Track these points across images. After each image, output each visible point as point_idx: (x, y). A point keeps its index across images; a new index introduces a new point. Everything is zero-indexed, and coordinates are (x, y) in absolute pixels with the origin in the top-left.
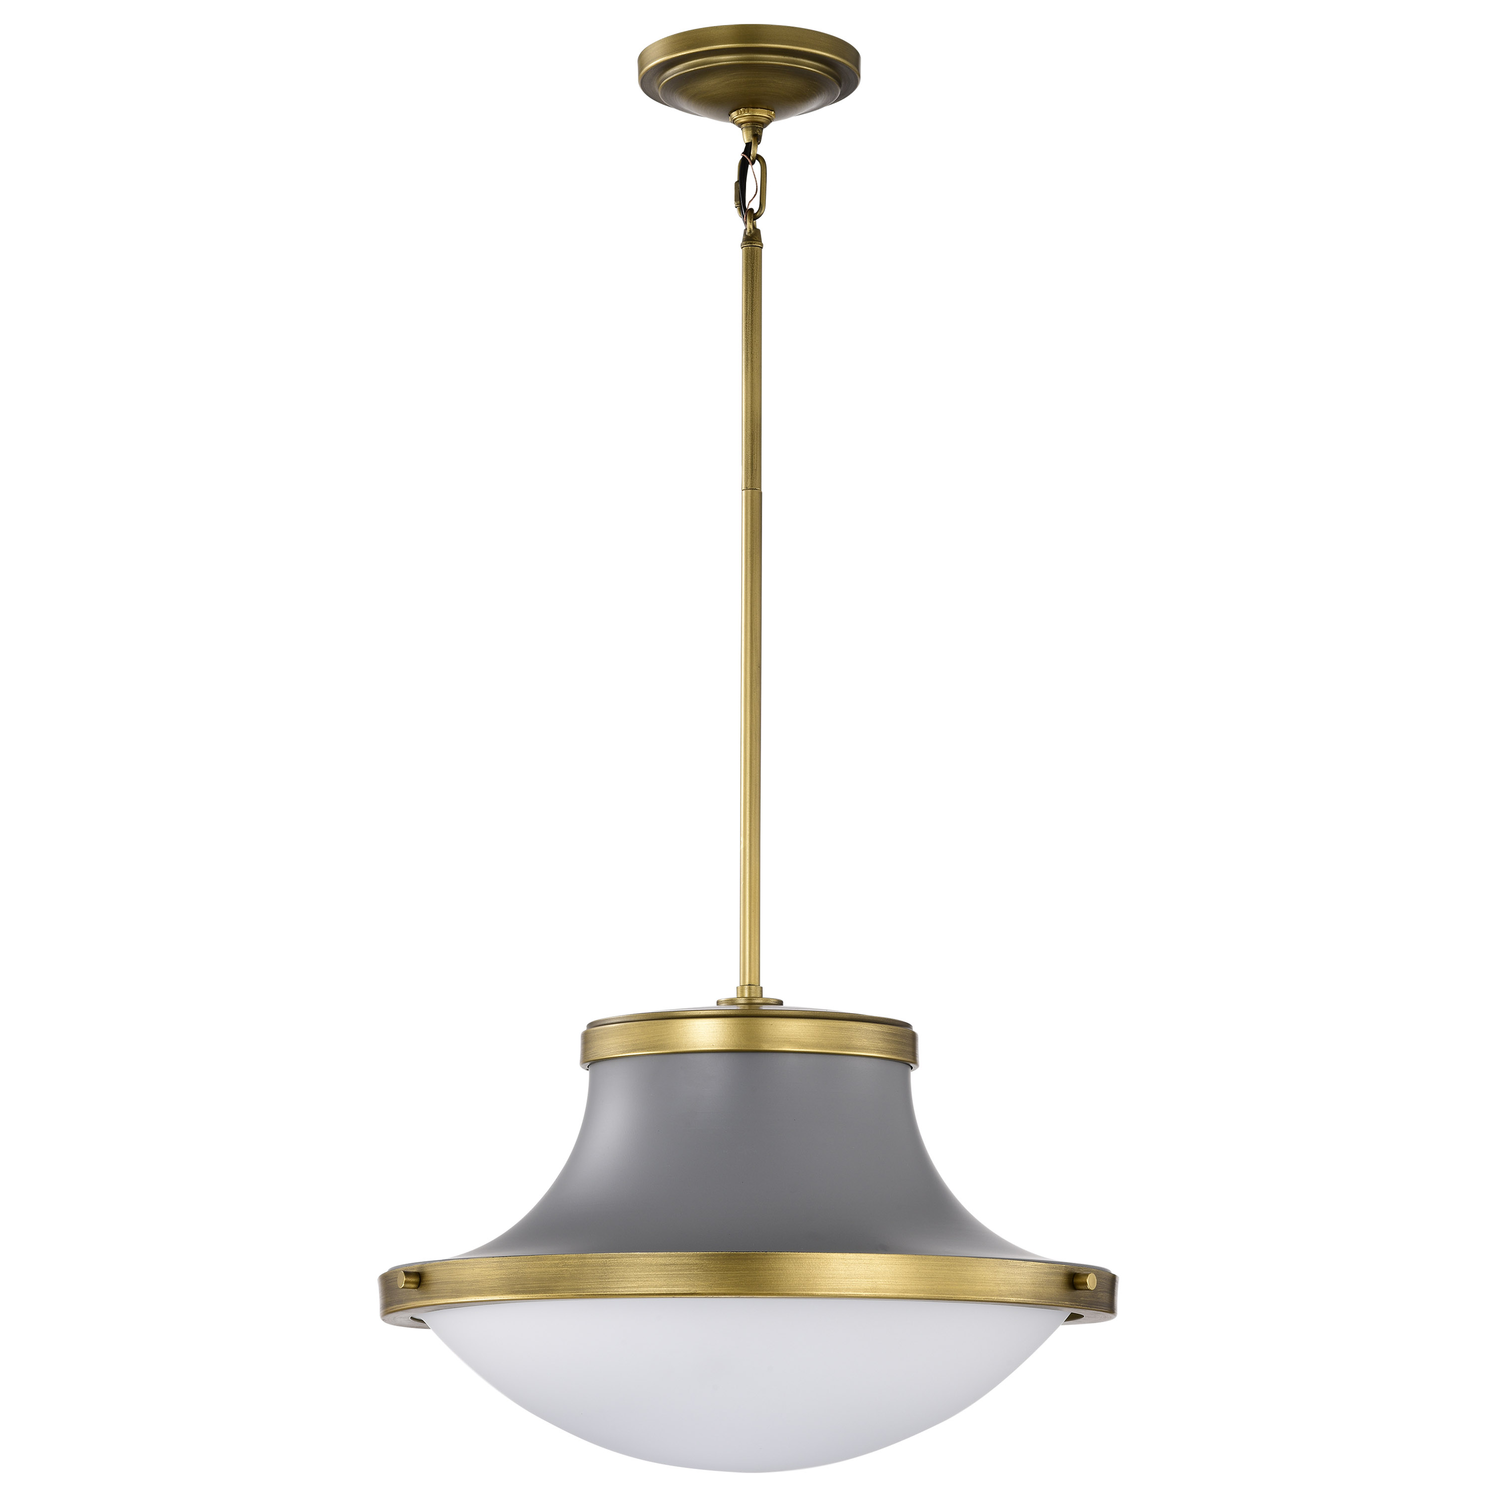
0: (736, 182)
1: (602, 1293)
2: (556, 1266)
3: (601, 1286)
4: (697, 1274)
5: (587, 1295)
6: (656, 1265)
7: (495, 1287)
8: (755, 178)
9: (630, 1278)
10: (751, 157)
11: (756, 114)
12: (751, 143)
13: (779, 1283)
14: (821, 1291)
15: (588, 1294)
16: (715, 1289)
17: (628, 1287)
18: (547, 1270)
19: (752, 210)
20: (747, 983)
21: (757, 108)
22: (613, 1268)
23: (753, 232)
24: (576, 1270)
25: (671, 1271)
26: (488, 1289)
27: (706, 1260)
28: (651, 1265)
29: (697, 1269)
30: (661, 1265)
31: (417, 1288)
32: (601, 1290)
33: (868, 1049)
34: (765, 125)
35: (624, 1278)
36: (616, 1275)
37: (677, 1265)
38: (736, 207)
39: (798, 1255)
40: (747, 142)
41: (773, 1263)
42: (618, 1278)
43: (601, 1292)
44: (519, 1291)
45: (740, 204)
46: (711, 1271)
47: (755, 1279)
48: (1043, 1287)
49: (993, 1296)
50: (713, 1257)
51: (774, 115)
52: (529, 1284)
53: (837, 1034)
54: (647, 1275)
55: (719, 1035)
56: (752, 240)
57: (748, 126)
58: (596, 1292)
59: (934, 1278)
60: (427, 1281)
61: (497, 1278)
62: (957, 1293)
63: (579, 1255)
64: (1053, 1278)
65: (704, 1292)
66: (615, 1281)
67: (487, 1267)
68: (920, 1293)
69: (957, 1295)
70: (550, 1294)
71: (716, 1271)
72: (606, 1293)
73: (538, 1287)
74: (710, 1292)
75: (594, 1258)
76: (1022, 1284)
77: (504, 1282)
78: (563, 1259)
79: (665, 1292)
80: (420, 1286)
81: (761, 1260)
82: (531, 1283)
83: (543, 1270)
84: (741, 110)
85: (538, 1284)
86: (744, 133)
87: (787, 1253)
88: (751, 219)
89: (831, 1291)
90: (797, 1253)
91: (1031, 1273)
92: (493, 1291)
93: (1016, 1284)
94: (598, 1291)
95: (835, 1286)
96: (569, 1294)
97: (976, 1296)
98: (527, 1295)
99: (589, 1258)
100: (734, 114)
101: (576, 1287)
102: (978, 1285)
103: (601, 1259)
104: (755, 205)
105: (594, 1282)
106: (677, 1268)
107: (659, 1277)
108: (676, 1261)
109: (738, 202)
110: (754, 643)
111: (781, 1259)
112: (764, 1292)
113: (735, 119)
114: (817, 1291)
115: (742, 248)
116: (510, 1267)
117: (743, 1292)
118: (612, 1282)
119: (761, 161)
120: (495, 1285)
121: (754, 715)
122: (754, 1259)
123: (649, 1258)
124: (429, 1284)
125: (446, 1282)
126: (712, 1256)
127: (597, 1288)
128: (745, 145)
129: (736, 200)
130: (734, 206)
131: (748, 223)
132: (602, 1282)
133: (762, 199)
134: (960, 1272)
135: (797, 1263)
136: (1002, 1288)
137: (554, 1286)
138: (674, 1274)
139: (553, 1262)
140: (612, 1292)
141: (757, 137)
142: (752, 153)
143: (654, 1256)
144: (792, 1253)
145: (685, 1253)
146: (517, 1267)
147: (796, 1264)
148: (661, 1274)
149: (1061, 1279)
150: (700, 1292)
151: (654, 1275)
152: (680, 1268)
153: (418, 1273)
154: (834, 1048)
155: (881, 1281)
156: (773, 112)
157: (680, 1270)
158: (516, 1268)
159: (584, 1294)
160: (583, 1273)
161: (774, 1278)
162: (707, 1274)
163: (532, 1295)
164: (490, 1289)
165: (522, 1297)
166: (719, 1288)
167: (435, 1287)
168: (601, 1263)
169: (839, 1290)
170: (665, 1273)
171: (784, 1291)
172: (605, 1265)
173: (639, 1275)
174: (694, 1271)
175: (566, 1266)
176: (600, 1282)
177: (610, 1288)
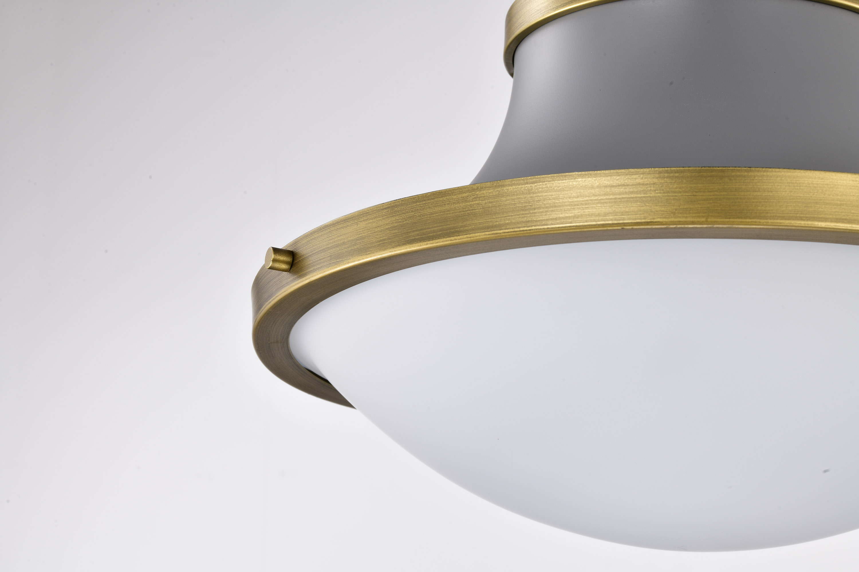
1: (525, 229)
2: (464, 199)
3: (524, 219)
4: (655, 197)
5: (505, 233)
6: (600, 187)
7: (384, 240)
9: (563, 206)
13: (768, 208)
15: (507, 231)
16: (680, 215)
17: (560, 218)
22: (540, 195)
24: (490, 202)
25: (620, 194)
26: (375, 244)
27: (667, 178)
28: (592, 187)
29: (655, 191)
30: (606, 187)
31: (290, 269)
32: (523, 225)
35: (555, 206)
36: (545, 204)
37: (628, 185)
41: (759, 182)
42: (547, 207)
43: (524, 227)
44: (415, 239)
46: (675, 192)
47: (735, 202)
50: (677, 175)
52: (429, 228)
54: (587, 200)
58: (517, 228)
60: (300, 257)
61: (387, 229)
66: (542, 212)
67: (375, 218)
71: (680, 192)
72: (530, 228)
73: (441, 230)
74: (673, 220)
75: (514, 184)
77: (396, 231)
78: (474, 189)
79: (610, 222)
80: (295, 265)
81: (743, 179)
82: (430, 226)
83: (447, 207)
85: (440, 226)
92: (382, 245)
94: (520, 226)
95: (844, 216)
96: (481, 234)
98: (426, 243)
99: (509, 185)
101: (491, 224)
103: (526, 184)
105: (515, 215)
106: (627, 190)
107: (603, 203)
108: (626, 181)
111: (771, 177)
116: (404, 212)
117: (719, 220)
118: (539, 212)
120: (384, 238)
122: (733, 176)
123: (590, 179)
124: (303, 260)
125: (323, 250)
126: (675, 173)
127: (518, 223)
132: (526, 214)
135: (793, 183)
137: (461, 227)
138: (623, 198)
139: (461, 195)
140: (539, 226)
143: (595, 176)
145: (639, 170)
147: (791, 185)
148: (607, 199)
150: (659, 220)
151: (595, 200)
152: (631, 190)
153: (292, 250)
157: (632, 193)
158: (412, 211)
159: (501, 231)
160: (499, 206)
161: (760, 202)
162: (668, 196)
163: (431, 242)
164: (379, 243)
165: (418, 246)
166: (685, 215)
167: (311, 260)
168: (525, 190)
169: (850, 221)
170: (611, 197)
171: (775, 219)
172: (529, 192)
173: (576, 201)
174: (651, 193)
175: (478, 199)
176: (523, 214)
177: (536, 221)
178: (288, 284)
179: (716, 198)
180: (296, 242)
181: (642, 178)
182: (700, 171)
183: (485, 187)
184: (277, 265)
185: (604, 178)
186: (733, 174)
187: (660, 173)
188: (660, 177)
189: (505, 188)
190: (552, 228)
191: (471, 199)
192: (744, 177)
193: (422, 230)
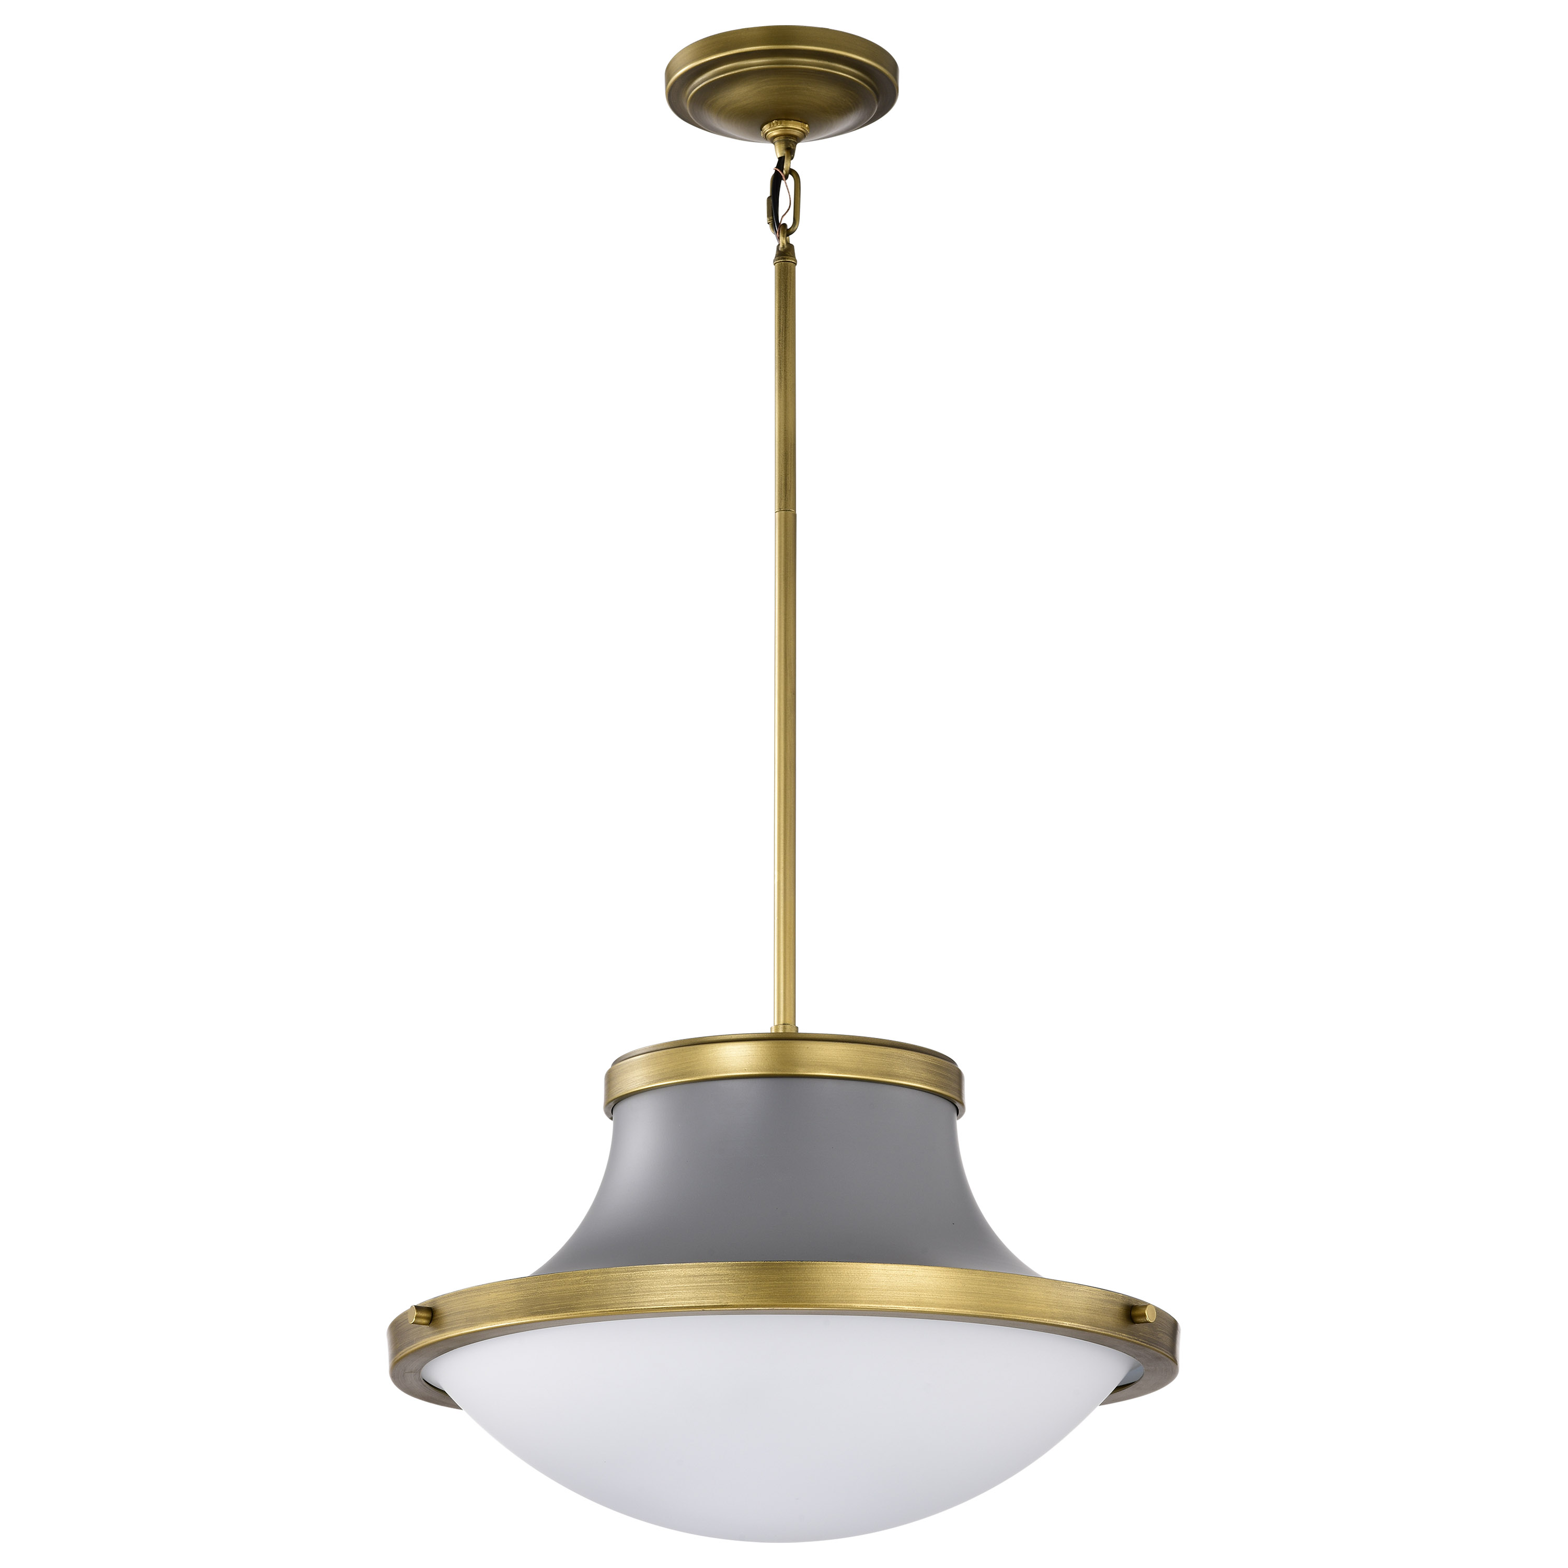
0: (769, 198)
1: (627, 1309)
2: (578, 1282)
3: (626, 1301)
4: (728, 1285)
5: (611, 1311)
6: (686, 1277)
7: (513, 1310)
8: (789, 192)
9: (656, 1291)
10: (784, 171)
11: (789, 126)
12: (784, 157)
13: (816, 1294)
14: (861, 1303)
16: (748, 1300)
17: (654, 1301)
18: (568, 1287)
19: (785, 225)
20: (782, 1022)
21: (790, 120)
22: (638, 1281)
23: (786, 247)
24: (600, 1286)
25: (701, 1283)
26: (505, 1313)
27: (737, 1270)
28: (679, 1277)
29: (728, 1280)
30: (690, 1276)
31: (429, 1324)
32: (625, 1305)
33: (910, 1078)
34: (798, 139)
35: (650, 1291)
36: (642, 1289)
37: (707, 1276)
38: (768, 223)
39: (835, 1264)
40: (779, 156)
41: (809, 1273)
42: (643, 1292)
44: (538, 1312)
45: (773, 220)
46: (744, 1281)
47: (791, 1290)
48: (1099, 1315)
49: (1046, 1318)
50: (745, 1267)
51: (808, 128)
52: (549, 1304)
53: (877, 1060)
54: (675, 1287)
55: (751, 1059)
56: (786, 256)
57: (781, 139)
58: (620, 1308)
59: (982, 1294)
60: (439, 1315)
61: (514, 1301)
62: (1006, 1311)
63: (602, 1270)
64: (1109, 1306)
65: (736, 1304)
66: (640, 1295)
67: (504, 1291)
68: (966, 1309)
69: (1006, 1313)
70: (571, 1313)
71: (748, 1281)
72: (630, 1308)
73: (559, 1306)
74: (742, 1303)
75: (618, 1272)
76: (1076, 1308)
77: (522, 1304)
78: (585, 1274)
79: (694, 1305)
80: (433, 1321)
81: (797, 1270)
82: (550, 1302)
83: (563, 1287)
84: (774, 122)
85: (558, 1303)
86: (777, 147)
87: (824, 1262)
88: (784, 234)
89: (872, 1303)
90: (834, 1263)
91: (1086, 1298)
92: (511, 1315)
93: (1070, 1307)
94: (623, 1306)
95: (876, 1298)
96: (591, 1311)
97: (1027, 1316)
98: (547, 1316)
99: (613, 1272)
100: (766, 128)
101: (599, 1304)
102: (1029, 1305)
103: (627, 1272)
104: (788, 220)
105: (618, 1297)
106: (706, 1280)
107: (688, 1290)
108: (706, 1272)
109: (771, 218)
110: (788, 668)
111: (818, 1268)
112: (800, 1304)
113: (767, 132)
114: (856, 1303)
115: (775, 264)
116: (528, 1288)
117: (777, 1304)
118: (637, 1296)
119: (794, 175)
121: (788, 743)
122: (789, 1269)
123: (676, 1269)
124: (442, 1318)
125: (459, 1312)
126: (744, 1265)
127: (621, 1304)
128: (777, 160)
129: (768, 216)
130: (766, 222)
131: (781, 238)
132: (627, 1296)
133: (795, 214)
134: (1009, 1290)
135: (835, 1273)
136: (1055, 1310)
138: (703, 1285)
140: (638, 1306)
141: (790, 152)
142: (784, 167)
143: (681, 1268)
144: (829, 1263)
145: (715, 1263)
146: (536, 1287)
147: (833, 1275)
148: (690, 1286)
149: (1118, 1308)
150: (731, 1304)
151: (682, 1287)
152: (710, 1279)
153: (431, 1308)
154: (874, 1075)
155: (925, 1294)
156: (807, 126)
157: (710, 1281)
158: (535, 1289)
159: (608, 1310)
160: (606, 1289)
161: (810, 1289)
162: (739, 1284)
163: (551, 1315)
164: (507, 1313)
165: (540, 1318)
166: (752, 1300)
167: (447, 1320)
168: (626, 1277)
169: (879, 1303)
170: (694, 1285)
171: (821, 1302)
172: (630, 1278)
173: (666, 1288)
174: (725, 1282)
175: (589, 1282)
176: (625, 1297)
177: (635, 1303)
178: (428, 1336)
179: (776, 1286)
180: (434, 1300)
181: (718, 1270)
182: (763, 1265)
183: (594, 1273)
184: (419, 1321)
185: (688, 1270)
186: (789, 1266)
187: (732, 1266)
188: (732, 1269)
189: (610, 1275)
190: (648, 1309)
191: (583, 1282)
192: (798, 1268)
193: (543, 1304)
